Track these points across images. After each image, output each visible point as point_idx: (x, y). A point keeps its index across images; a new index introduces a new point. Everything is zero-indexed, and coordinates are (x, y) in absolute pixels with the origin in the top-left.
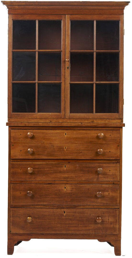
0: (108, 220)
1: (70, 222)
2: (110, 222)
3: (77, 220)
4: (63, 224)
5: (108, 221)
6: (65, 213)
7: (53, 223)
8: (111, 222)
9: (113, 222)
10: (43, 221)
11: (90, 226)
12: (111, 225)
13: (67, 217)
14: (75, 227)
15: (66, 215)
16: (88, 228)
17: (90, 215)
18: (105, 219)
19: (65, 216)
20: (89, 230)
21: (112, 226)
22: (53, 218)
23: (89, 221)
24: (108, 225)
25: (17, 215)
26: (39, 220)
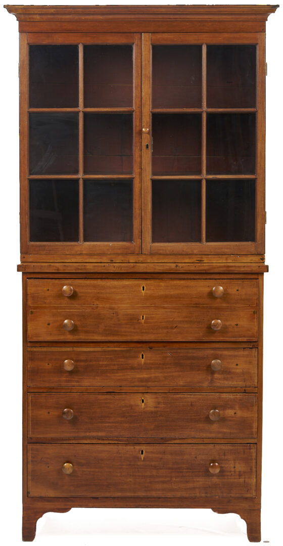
0: (235, 467)
1: (154, 473)
2: (237, 473)
3: (169, 468)
4: (139, 476)
5: (233, 470)
6: (143, 455)
7: (119, 474)
8: (240, 472)
9: (244, 472)
10: (97, 470)
11: (195, 480)
12: (240, 478)
13: (148, 463)
14: (163, 482)
15: (144, 458)
16: (190, 485)
17: (196, 458)
18: (227, 466)
19: (144, 461)
20: (194, 488)
21: (242, 480)
22: (118, 464)
23: (195, 470)
24: (235, 479)
25: (43, 460)
26: (89, 470)
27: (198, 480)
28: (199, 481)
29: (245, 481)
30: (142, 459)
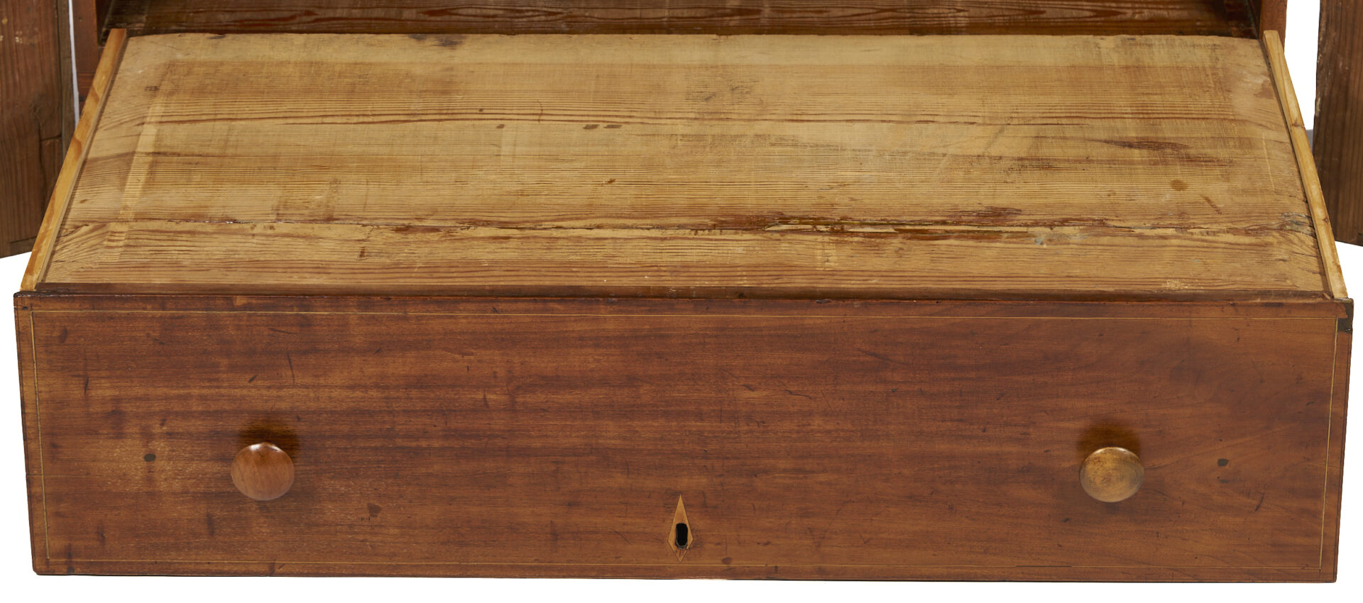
0: (150, 457)
1: (611, 433)
2: (132, 428)
3: (525, 453)
4: (700, 416)
5: (160, 446)
6: (676, 522)
7: (817, 423)
8: (119, 435)
9: (92, 432)
10: (943, 447)
11: (373, 393)
12: (117, 400)
13: (651, 483)
14: (552, 382)
15: (671, 508)
16: (400, 366)
17: (374, 510)
18: (193, 467)
19: (675, 494)
20: (378, 348)
21: (104, 390)
22: (822, 477)
23: (377, 443)
24: (146, 398)
25: (1255, 502)
26: (993, 448)
27: (358, 394)
28: (352, 388)
29: (86, 388)
30: (681, 499)
